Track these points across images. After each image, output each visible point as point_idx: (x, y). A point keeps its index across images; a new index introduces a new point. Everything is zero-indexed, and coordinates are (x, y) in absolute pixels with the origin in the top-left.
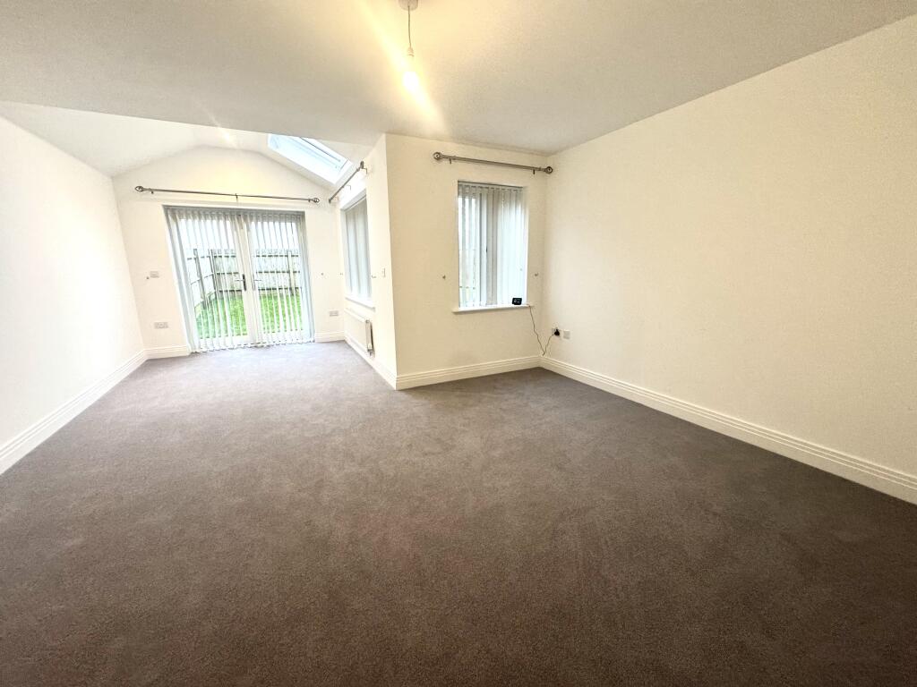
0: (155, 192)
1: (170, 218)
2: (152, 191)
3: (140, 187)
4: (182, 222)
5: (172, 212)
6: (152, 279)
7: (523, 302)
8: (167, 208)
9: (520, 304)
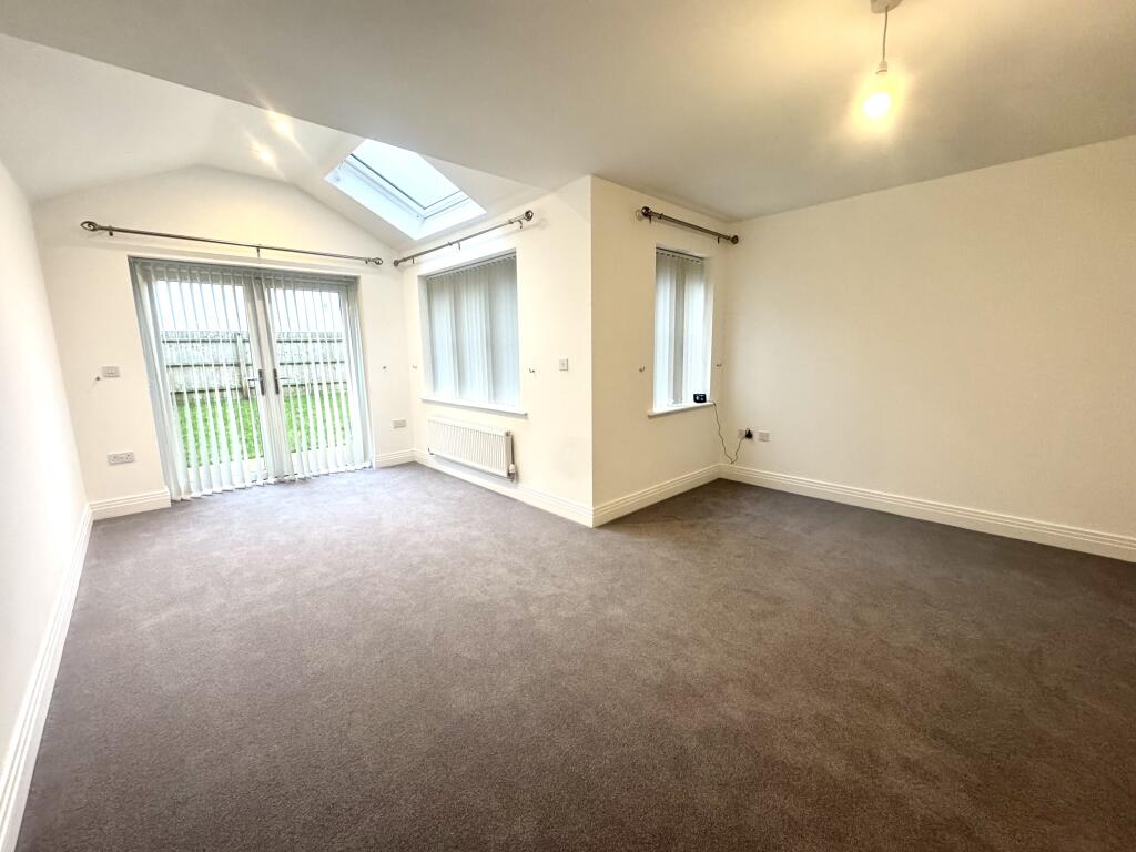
0: (114, 233)
1: (140, 277)
2: (111, 231)
3: (90, 223)
4: (160, 286)
5: (143, 269)
6: (105, 382)
7: (707, 398)
8: (133, 261)
9: (705, 401)
